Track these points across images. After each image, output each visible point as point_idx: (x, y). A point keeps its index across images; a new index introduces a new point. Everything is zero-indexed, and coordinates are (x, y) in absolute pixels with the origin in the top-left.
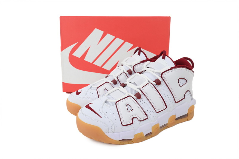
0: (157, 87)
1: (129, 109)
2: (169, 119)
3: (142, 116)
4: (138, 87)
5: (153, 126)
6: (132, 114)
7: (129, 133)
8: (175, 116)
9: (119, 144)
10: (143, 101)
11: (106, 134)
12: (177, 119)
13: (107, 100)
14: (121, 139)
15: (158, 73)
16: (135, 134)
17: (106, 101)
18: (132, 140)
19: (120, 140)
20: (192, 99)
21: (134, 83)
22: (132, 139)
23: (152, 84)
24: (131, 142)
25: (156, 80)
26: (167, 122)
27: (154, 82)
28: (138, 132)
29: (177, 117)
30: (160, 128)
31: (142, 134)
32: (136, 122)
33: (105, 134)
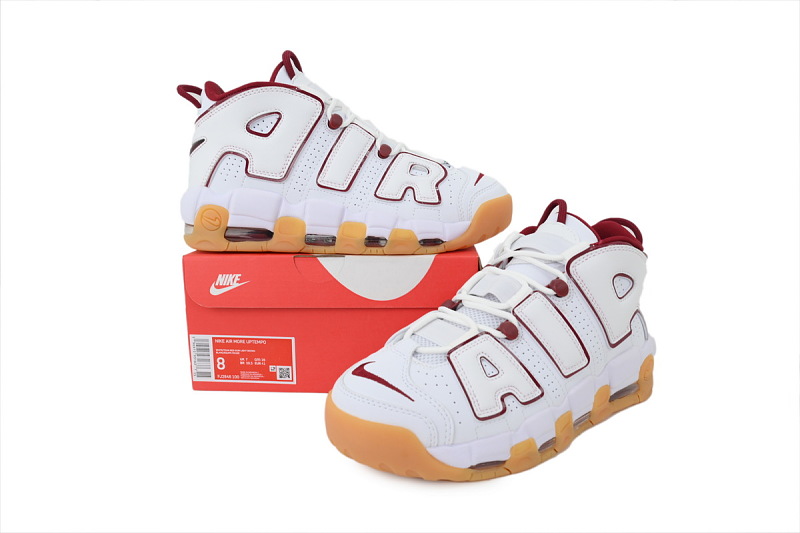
0: (558, 302)
1: (490, 369)
2: (595, 396)
3: (528, 390)
4: (504, 305)
5: (558, 416)
6: (501, 384)
7: (495, 443)
8: (607, 388)
9: (467, 481)
10: (524, 345)
11: (430, 450)
12: (613, 398)
13: (420, 350)
14: (474, 464)
15: (556, 262)
16: (514, 443)
17: (415, 353)
18: (506, 465)
19: (472, 467)
20: (646, 336)
21: (489, 296)
22: (504, 462)
23: (543, 294)
24: (501, 469)
25: (553, 282)
26: (590, 409)
27: (548, 287)
28: (521, 437)
29: (613, 392)
30: (575, 425)
31: (530, 442)
32: (514, 409)
33: (428, 449)
